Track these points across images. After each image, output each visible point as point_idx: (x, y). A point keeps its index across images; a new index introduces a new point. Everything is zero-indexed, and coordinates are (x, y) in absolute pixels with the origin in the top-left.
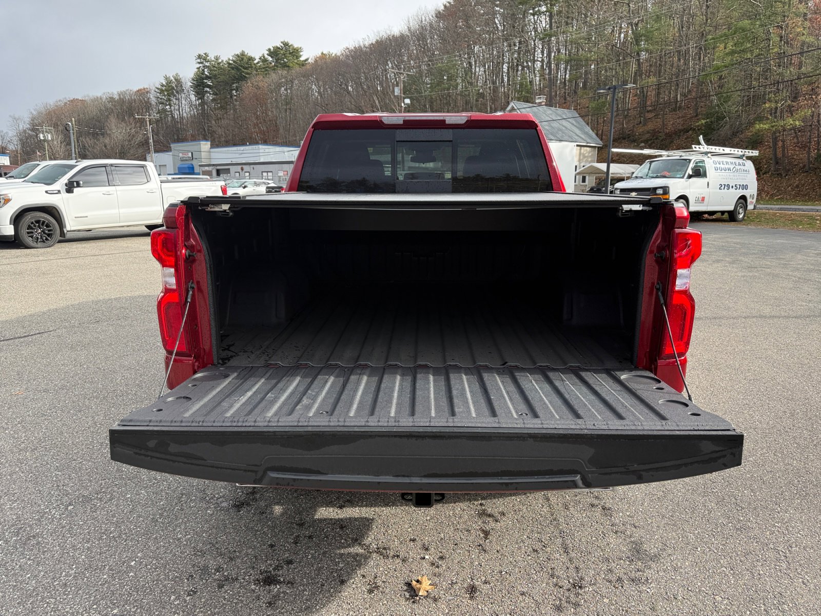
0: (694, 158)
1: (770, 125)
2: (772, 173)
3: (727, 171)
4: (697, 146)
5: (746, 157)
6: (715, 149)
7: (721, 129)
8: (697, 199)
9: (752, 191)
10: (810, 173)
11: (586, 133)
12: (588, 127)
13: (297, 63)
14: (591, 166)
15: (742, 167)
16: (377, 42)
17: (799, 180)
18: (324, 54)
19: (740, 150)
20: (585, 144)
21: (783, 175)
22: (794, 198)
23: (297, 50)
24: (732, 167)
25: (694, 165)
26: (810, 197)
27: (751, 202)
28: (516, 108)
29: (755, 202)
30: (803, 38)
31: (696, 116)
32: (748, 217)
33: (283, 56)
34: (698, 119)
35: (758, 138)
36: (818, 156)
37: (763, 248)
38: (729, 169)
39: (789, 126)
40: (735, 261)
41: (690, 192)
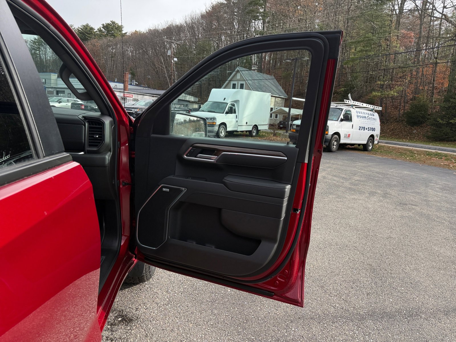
0: (345, 108)
1: (381, 94)
3: (364, 118)
4: (347, 101)
5: (375, 110)
6: (358, 103)
8: (345, 135)
9: (377, 132)
10: (400, 123)
11: (279, 90)
12: (280, 86)
13: (120, 34)
14: (281, 109)
15: (372, 117)
16: (168, 28)
17: (393, 126)
19: (372, 106)
20: (278, 96)
21: (385, 123)
22: (391, 136)
23: (120, 27)
24: (367, 116)
25: (345, 112)
26: (399, 137)
27: (376, 139)
28: (239, 70)
29: (378, 139)
31: (339, 86)
32: (374, 148)
33: (112, 30)
34: (339, 88)
35: (372, 101)
36: (404, 113)
37: (399, 180)
38: (365, 117)
39: (391, 95)
40: (386, 195)
41: (341, 130)
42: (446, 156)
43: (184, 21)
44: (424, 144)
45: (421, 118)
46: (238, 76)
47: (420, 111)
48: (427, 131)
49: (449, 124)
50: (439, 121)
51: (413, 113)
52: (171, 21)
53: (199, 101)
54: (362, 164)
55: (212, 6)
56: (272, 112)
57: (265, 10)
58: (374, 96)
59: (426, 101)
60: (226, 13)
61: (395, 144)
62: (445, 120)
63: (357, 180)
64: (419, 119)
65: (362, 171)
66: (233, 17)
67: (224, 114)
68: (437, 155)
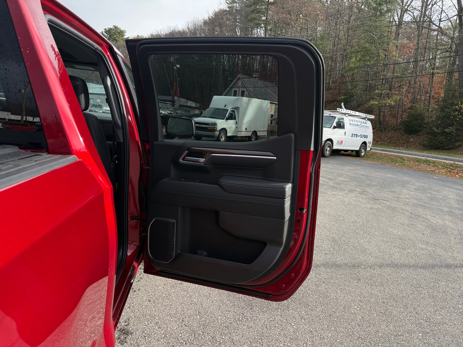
0: (338, 116)
1: (378, 103)
2: (377, 129)
3: (356, 126)
4: (340, 109)
5: (367, 119)
6: (350, 112)
7: (352, 102)
8: (338, 142)
9: (370, 139)
10: (397, 131)
13: (122, 39)
15: (365, 124)
16: (170, 33)
17: (391, 134)
18: (139, 36)
19: (364, 114)
21: (383, 131)
22: (388, 144)
23: (122, 32)
24: (359, 124)
25: (338, 120)
26: (396, 144)
27: (369, 146)
28: (241, 77)
29: (371, 146)
30: (396, 58)
31: (339, 94)
32: (366, 155)
33: (114, 34)
34: (340, 96)
35: (371, 109)
36: (402, 122)
37: (380, 181)
38: (358, 125)
39: (388, 104)
40: (364, 192)
41: (334, 137)
42: (434, 162)
43: (186, 27)
44: (418, 152)
45: (418, 126)
46: (240, 83)
47: (416, 120)
48: (423, 140)
49: (443, 133)
50: (434, 130)
51: (410, 122)
52: (174, 27)
53: (200, 107)
54: (350, 168)
55: (214, 13)
56: (272, 119)
57: (267, 18)
58: (372, 105)
59: (423, 110)
60: (228, 19)
61: (390, 151)
62: (440, 129)
63: (341, 181)
64: (416, 128)
65: (348, 174)
66: (235, 24)
67: (224, 120)
68: (426, 161)
